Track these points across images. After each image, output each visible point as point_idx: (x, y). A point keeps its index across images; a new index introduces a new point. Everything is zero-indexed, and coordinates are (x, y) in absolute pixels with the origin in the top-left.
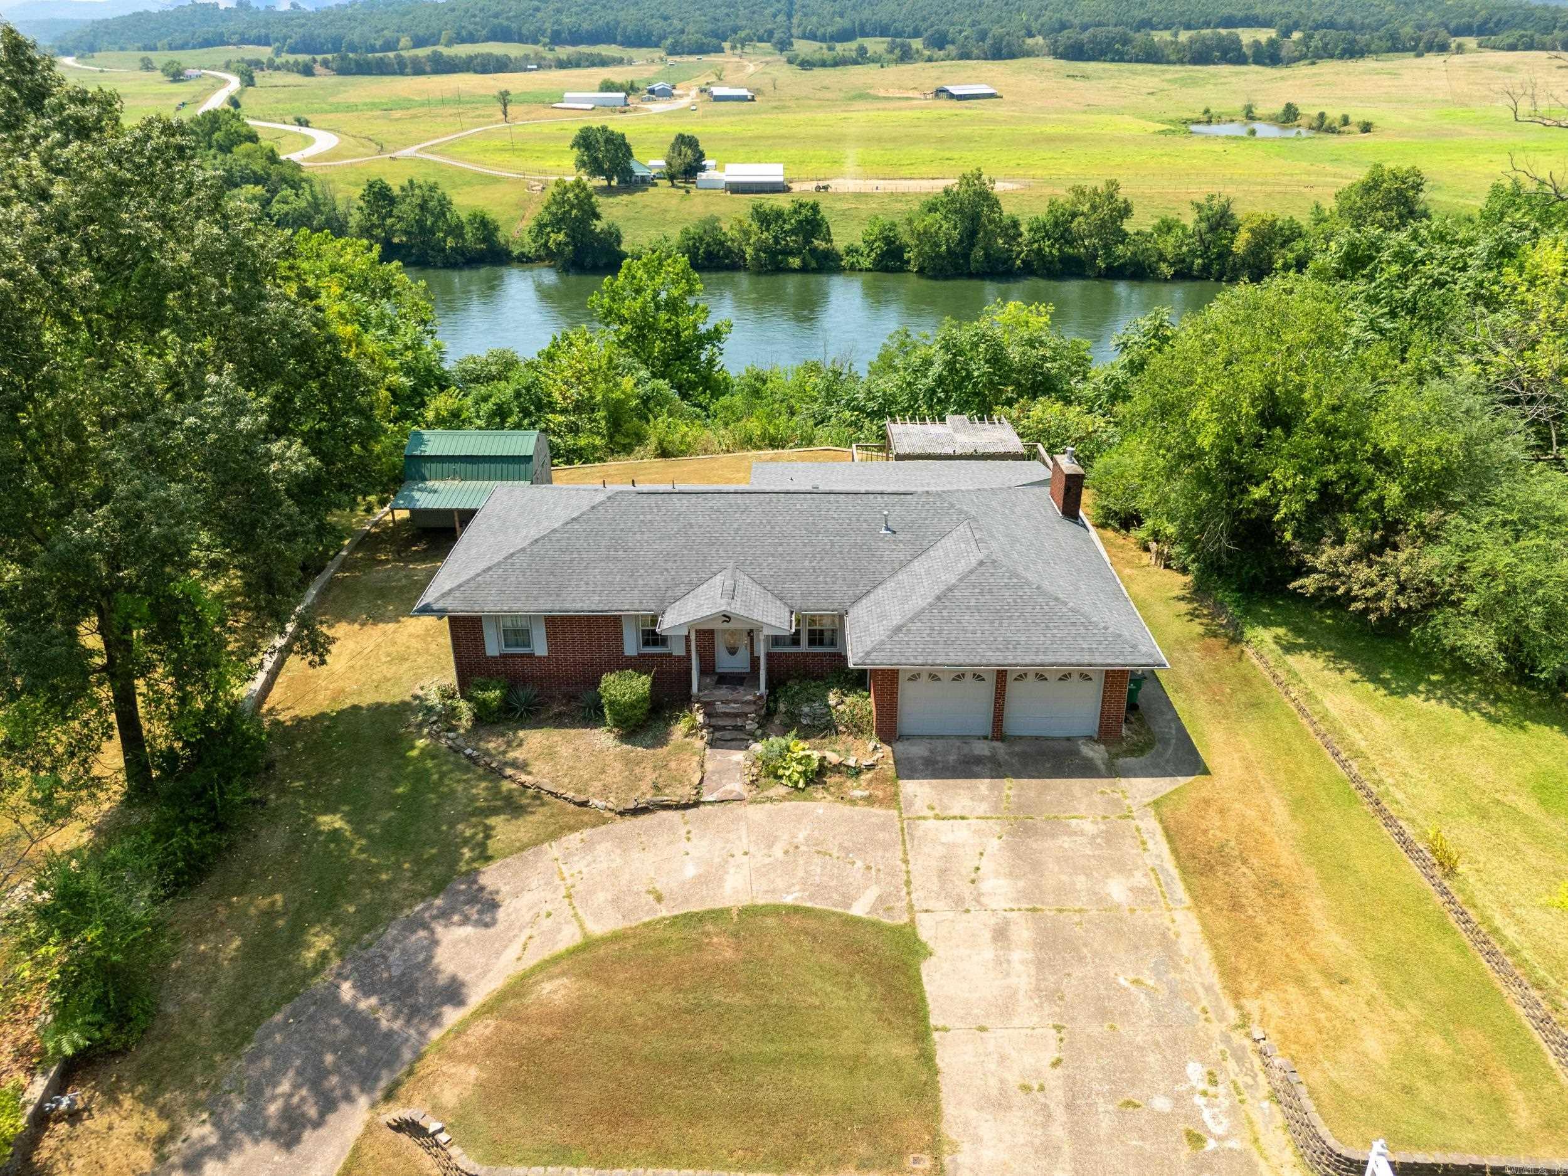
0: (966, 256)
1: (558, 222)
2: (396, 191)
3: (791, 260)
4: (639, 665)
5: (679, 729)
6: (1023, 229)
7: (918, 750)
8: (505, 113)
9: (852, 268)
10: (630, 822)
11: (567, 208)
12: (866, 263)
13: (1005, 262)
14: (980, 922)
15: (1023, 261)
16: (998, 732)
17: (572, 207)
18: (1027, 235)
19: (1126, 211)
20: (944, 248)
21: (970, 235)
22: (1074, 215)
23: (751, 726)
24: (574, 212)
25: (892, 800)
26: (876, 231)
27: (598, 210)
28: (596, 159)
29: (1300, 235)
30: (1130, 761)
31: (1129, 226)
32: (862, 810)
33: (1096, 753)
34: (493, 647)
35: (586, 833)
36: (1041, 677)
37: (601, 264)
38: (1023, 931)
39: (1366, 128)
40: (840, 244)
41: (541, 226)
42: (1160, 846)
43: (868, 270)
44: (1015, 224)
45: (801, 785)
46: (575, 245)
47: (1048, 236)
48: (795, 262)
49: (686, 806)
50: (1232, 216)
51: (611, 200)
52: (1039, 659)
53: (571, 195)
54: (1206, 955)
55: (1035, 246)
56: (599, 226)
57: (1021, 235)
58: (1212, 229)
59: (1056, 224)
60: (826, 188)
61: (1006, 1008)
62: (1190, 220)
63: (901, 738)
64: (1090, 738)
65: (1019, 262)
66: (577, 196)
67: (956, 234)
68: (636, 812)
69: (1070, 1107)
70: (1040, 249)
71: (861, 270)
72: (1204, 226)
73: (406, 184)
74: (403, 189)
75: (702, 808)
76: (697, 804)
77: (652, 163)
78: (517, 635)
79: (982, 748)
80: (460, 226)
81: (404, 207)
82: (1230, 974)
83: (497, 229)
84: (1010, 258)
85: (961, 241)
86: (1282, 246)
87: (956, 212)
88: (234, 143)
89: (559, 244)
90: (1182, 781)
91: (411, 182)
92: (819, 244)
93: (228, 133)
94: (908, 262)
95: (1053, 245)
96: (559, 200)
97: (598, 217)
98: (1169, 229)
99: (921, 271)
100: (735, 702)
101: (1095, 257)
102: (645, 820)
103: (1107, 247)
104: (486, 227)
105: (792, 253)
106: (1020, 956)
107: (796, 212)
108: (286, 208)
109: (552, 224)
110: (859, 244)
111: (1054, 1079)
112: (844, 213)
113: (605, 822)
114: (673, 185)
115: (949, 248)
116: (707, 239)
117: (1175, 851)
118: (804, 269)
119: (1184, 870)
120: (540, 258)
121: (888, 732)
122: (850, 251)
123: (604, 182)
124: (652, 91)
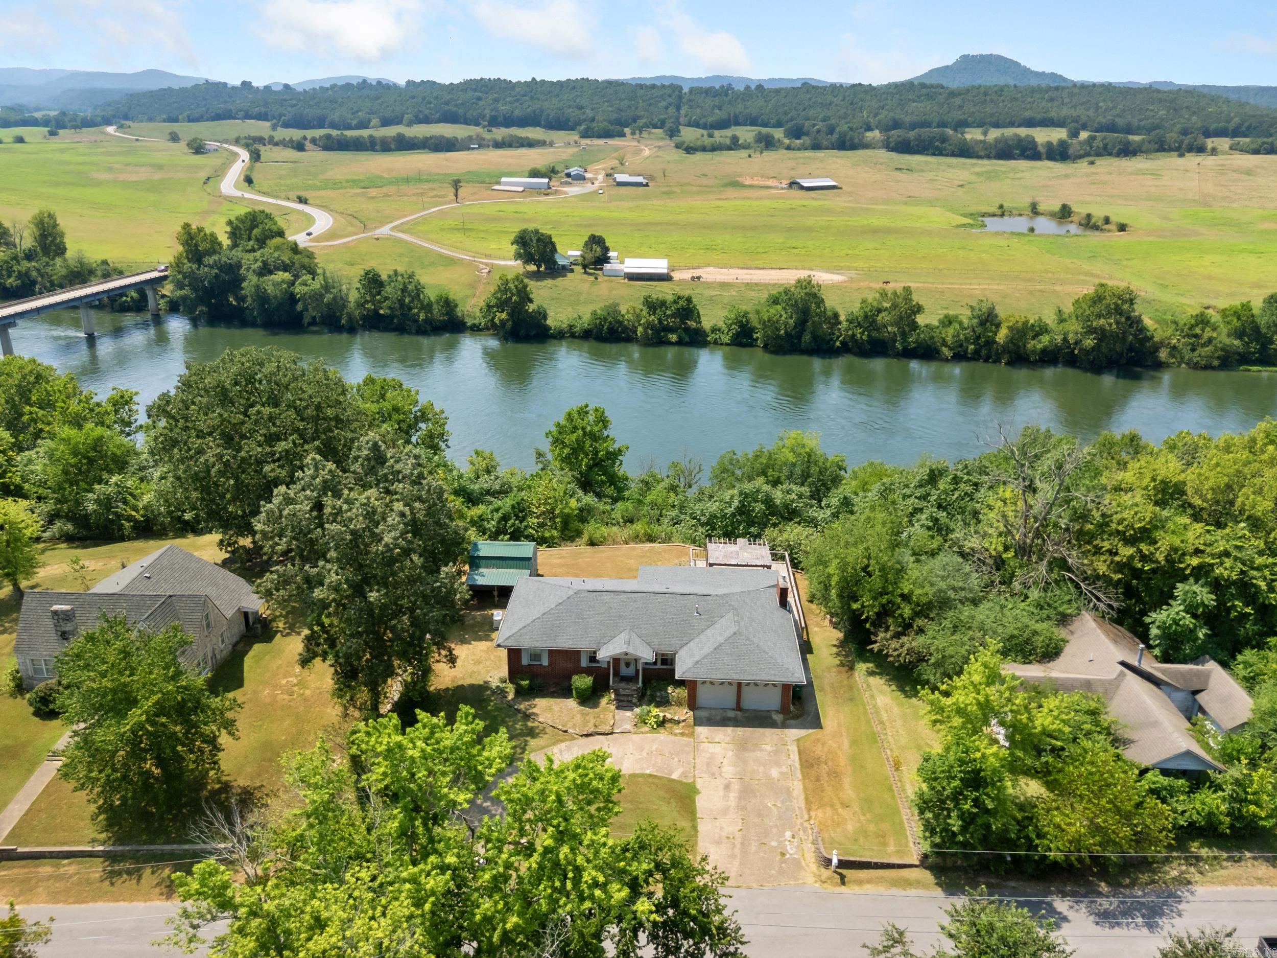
0: (799, 337)
1: (501, 305)
2: (384, 277)
3: (670, 336)
4: (588, 671)
5: (604, 701)
6: (842, 318)
7: (703, 714)
8: (456, 196)
9: (716, 342)
10: (585, 740)
11: (509, 295)
12: (726, 339)
13: (828, 342)
14: (720, 782)
15: (841, 343)
16: (738, 707)
17: (513, 295)
18: (845, 324)
19: (919, 309)
20: (782, 332)
21: (802, 323)
22: (879, 311)
23: (635, 700)
24: (514, 298)
25: (692, 735)
26: (733, 316)
27: (531, 296)
28: (530, 253)
29: (1047, 331)
30: (792, 722)
31: (921, 320)
32: (679, 738)
33: (778, 718)
34: (525, 661)
35: (568, 743)
36: (756, 685)
37: (532, 335)
38: (736, 786)
39: (1122, 228)
40: (707, 323)
41: (489, 307)
42: (795, 757)
43: (727, 344)
44: (836, 315)
45: (655, 727)
46: (513, 321)
47: (859, 325)
48: (673, 337)
49: (608, 734)
50: (996, 316)
51: (539, 283)
52: (754, 678)
53: (511, 285)
54: (802, 797)
55: (850, 333)
56: (531, 307)
57: (840, 323)
58: (982, 323)
59: (866, 317)
60: (699, 278)
61: (725, 812)
62: (965, 316)
63: (698, 708)
64: (777, 712)
65: (838, 343)
66: (516, 287)
67: (791, 322)
68: (587, 735)
69: (742, 844)
70: (854, 335)
71: (722, 344)
72: (975, 321)
73: (392, 273)
74: (389, 276)
75: (614, 735)
76: (612, 733)
77: (570, 253)
78: (536, 656)
79: (731, 714)
80: (430, 305)
81: (390, 289)
82: (808, 802)
83: (456, 306)
84: (831, 339)
85: (795, 327)
86: (1034, 338)
87: (792, 305)
88: (267, 238)
89: (501, 321)
90: (811, 731)
91: (396, 272)
92: (692, 324)
93: (264, 230)
94: (757, 339)
95: (862, 333)
96: (504, 287)
97: (531, 301)
98: (950, 323)
99: (766, 347)
100: (629, 689)
101: (895, 341)
102: (591, 738)
103: (904, 335)
104: (448, 305)
105: (671, 330)
106: (733, 795)
107: (675, 302)
108: (306, 289)
109: (497, 306)
110: (721, 324)
111: (738, 835)
112: (711, 299)
113: (574, 739)
114: (586, 273)
115: (786, 332)
116: (610, 319)
117: (800, 759)
118: (680, 343)
119: (801, 765)
120: (488, 329)
121: (692, 704)
122: (714, 330)
123: (533, 268)
124: (568, 175)
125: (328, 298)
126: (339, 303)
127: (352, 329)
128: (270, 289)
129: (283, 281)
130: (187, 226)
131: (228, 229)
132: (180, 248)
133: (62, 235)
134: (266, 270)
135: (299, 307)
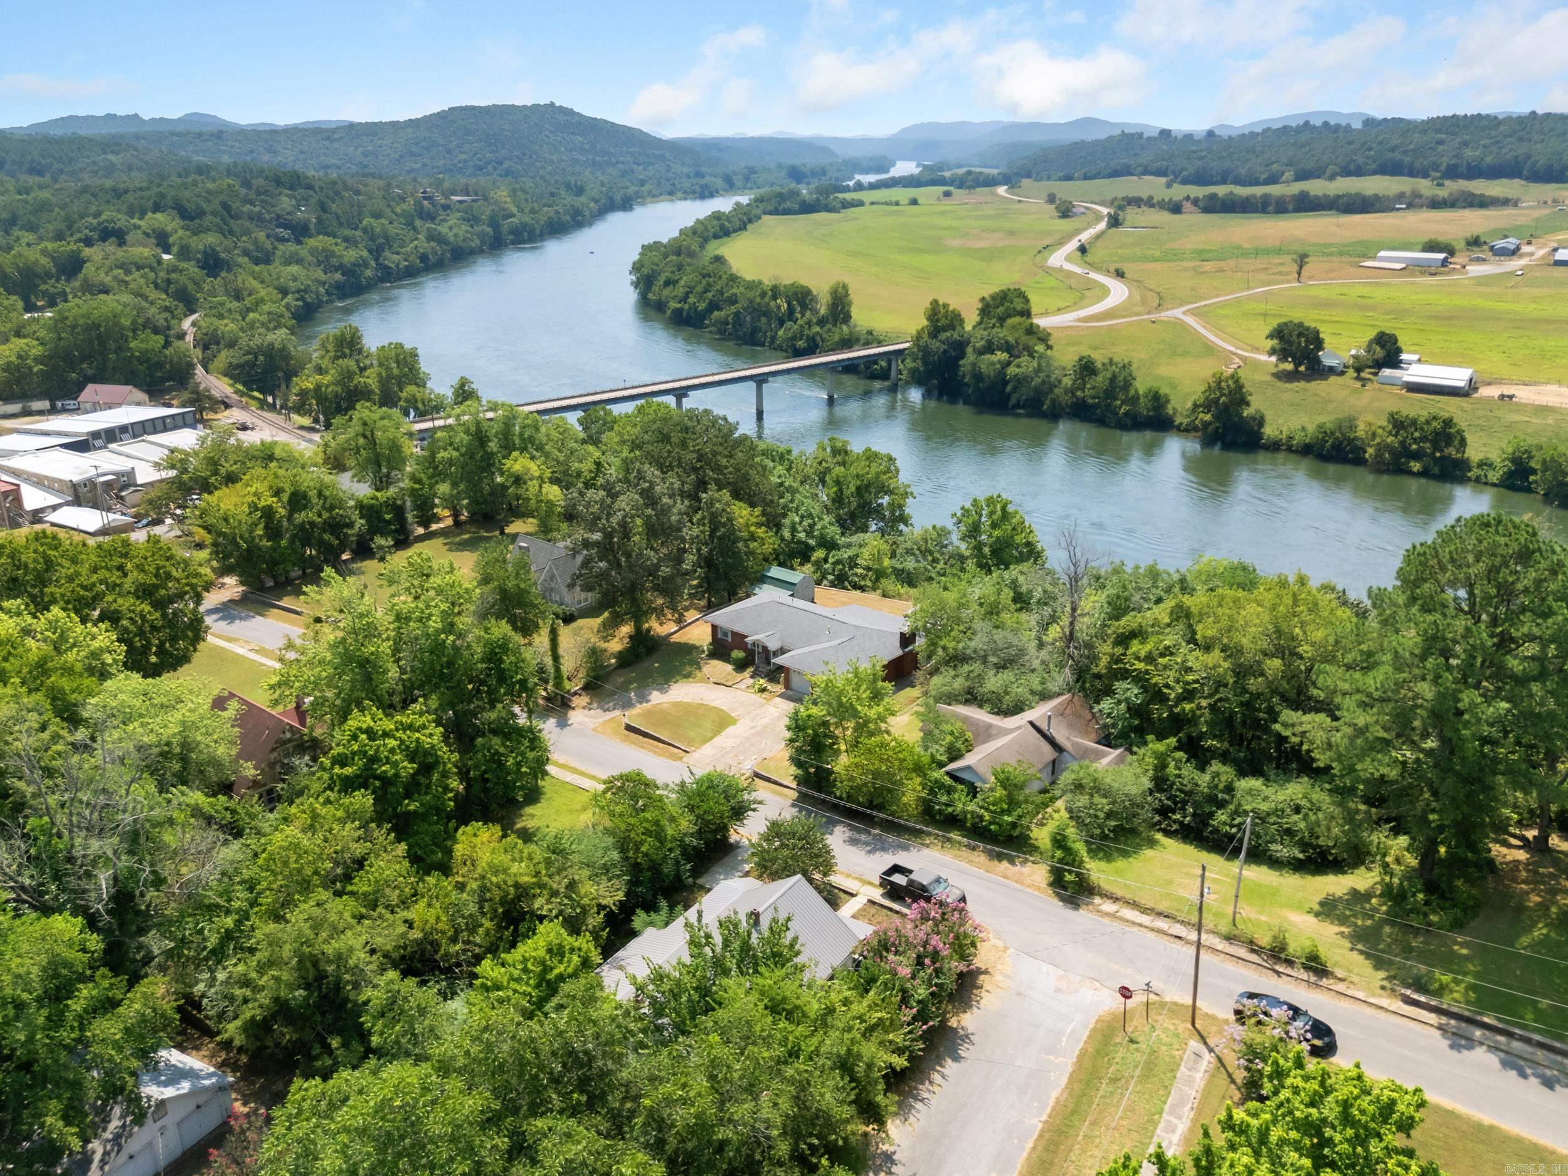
1: (1207, 406)
2: (1099, 365)
3: (1412, 464)
8: (1299, 274)
9: (1478, 480)
11: (1219, 394)
12: (1494, 476)
17: (1223, 395)
24: (1224, 398)
26: (1510, 450)
27: (1249, 398)
28: (1285, 349)
37: (1241, 443)
40: (1473, 453)
41: (1196, 406)
43: (1494, 485)
46: (1219, 424)
48: (1416, 466)
51: (1288, 385)
53: (1224, 385)
56: (1247, 411)
60: (1511, 397)
66: (1229, 386)
71: (1486, 484)
73: (1106, 361)
74: (1103, 364)
77: (1343, 352)
80: (1137, 397)
81: (1099, 378)
83: (1168, 401)
88: (1009, 316)
89: (1205, 422)
91: (1111, 360)
92: (1452, 451)
94: (1534, 483)
96: (1215, 388)
97: (1248, 404)
99: (1546, 495)
104: (1158, 400)
105: (1417, 456)
107: (1428, 422)
108: (1017, 370)
109: (1203, 406)
110: (1493, 458)
114: (1357, 377)
116: (1338, 434)
118: (1425, 473)
120: (1190, 430)
122: (1484, 464)
123: (1290, 367)
124: (1492, 248)
125: (1036, 382)
126: (1049, 386)
127: (1054, 415)
128: (984, 368)
129: (999, 362)
130: (935, 303)
131: (980, 306)
132: (925, 323)
134: (989, 348)
135: (1009, 388)
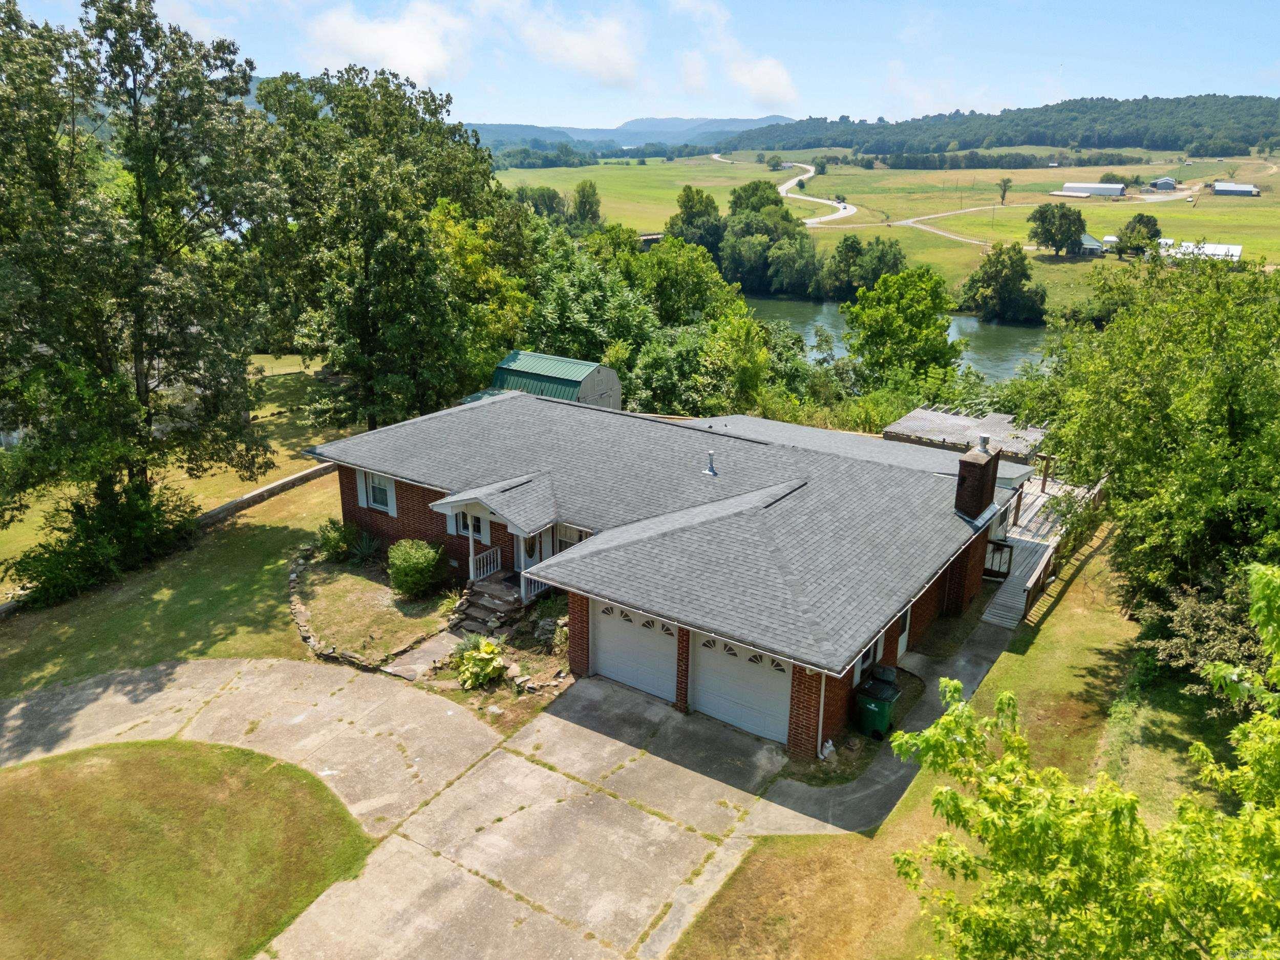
1: (988, 280)
2: (864, 244)
5: (440, 608)
7: (595, 692)
8: (1003, 198)
10: (317, 665)
11: (1000, 267)
14: (435, 870)
17: (1005, 267)
23: (491, 622)
24: (1005, 271)
25: (514, 726)
27: (1029, 272)
28: (1050, 233)
30: (799, 787)
32: (480, 724)
36: (729, 650)
37: (1022, 318)
38: (458, 900)
41: (974, 281)
42: (709, 885)
45: (468, 685)
46: (1000, 299)
49: (365, 669)
53: (1005, 257)
56: (1028, 285)
64: (772, 743)
66: (1010, 258)
68: (329, 659)
73: (873, 240)
74: (870, 244)
75: (378, 676)
76: (374, 670)
77: (1105, 238)
79: (656, 713)
81: (867, 258)
88: (763, 205)
89: (985, 298)
91: (878, 239)
93: (762, 197)
96: (995, 260)
97: (1028, 278)
100: (500, 599)
102: (332, 668)
106: (425, 922)
108: (780, 252)
109: (983, 281)
113: (301, 658)
114: (1120, 259)
117: (718, 899)
120: (969, 309)
121: (576, 660)
123: (1052, 251)
125: (800, 263)
126: (811, 269)
127: (819, 299)
128: (744, 249)
129: (760, 244)
130: (688, 189)
131: (731, 198)
132: (678, 211)
133: (598, 203)
134: (748, 230)
135: (770, 272)
